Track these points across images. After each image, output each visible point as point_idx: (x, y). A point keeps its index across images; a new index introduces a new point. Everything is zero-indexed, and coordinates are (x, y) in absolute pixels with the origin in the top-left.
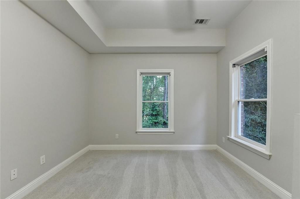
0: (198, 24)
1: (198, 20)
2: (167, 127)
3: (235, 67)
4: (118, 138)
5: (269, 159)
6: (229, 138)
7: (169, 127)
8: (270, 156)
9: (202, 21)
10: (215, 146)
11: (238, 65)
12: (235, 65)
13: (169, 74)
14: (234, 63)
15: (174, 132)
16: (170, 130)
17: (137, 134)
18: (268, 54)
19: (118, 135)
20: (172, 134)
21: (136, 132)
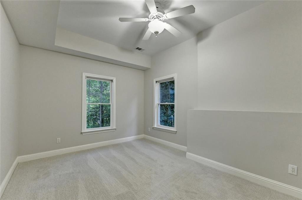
0: (137, 50)
1: (138, 48)
2: (110, 126)
3: (157, 83)
4: (60, 142)
5: (176, 134)
6: (153, 127)
7: (111, 125)
8: (176, 131)
9: (140, 49)
10: (142, 136)
11: (158, 82)
12: (156, 81)
13: (112, 81)
14: (157, 80)
15: (115, 129)
16: (112, 128)
17: (82, 135)
18: (175, 80)
19: (60, 139)
20: (114, 130)
21: (82, 133)
